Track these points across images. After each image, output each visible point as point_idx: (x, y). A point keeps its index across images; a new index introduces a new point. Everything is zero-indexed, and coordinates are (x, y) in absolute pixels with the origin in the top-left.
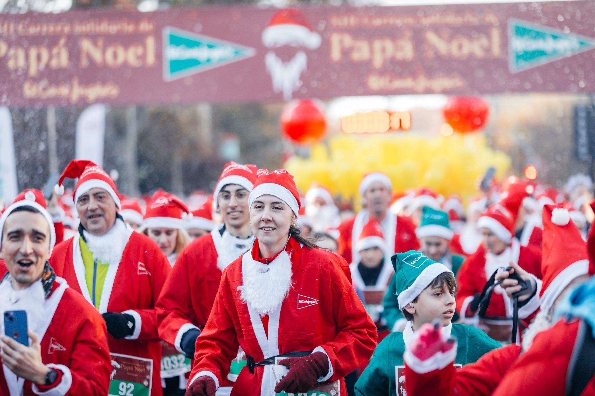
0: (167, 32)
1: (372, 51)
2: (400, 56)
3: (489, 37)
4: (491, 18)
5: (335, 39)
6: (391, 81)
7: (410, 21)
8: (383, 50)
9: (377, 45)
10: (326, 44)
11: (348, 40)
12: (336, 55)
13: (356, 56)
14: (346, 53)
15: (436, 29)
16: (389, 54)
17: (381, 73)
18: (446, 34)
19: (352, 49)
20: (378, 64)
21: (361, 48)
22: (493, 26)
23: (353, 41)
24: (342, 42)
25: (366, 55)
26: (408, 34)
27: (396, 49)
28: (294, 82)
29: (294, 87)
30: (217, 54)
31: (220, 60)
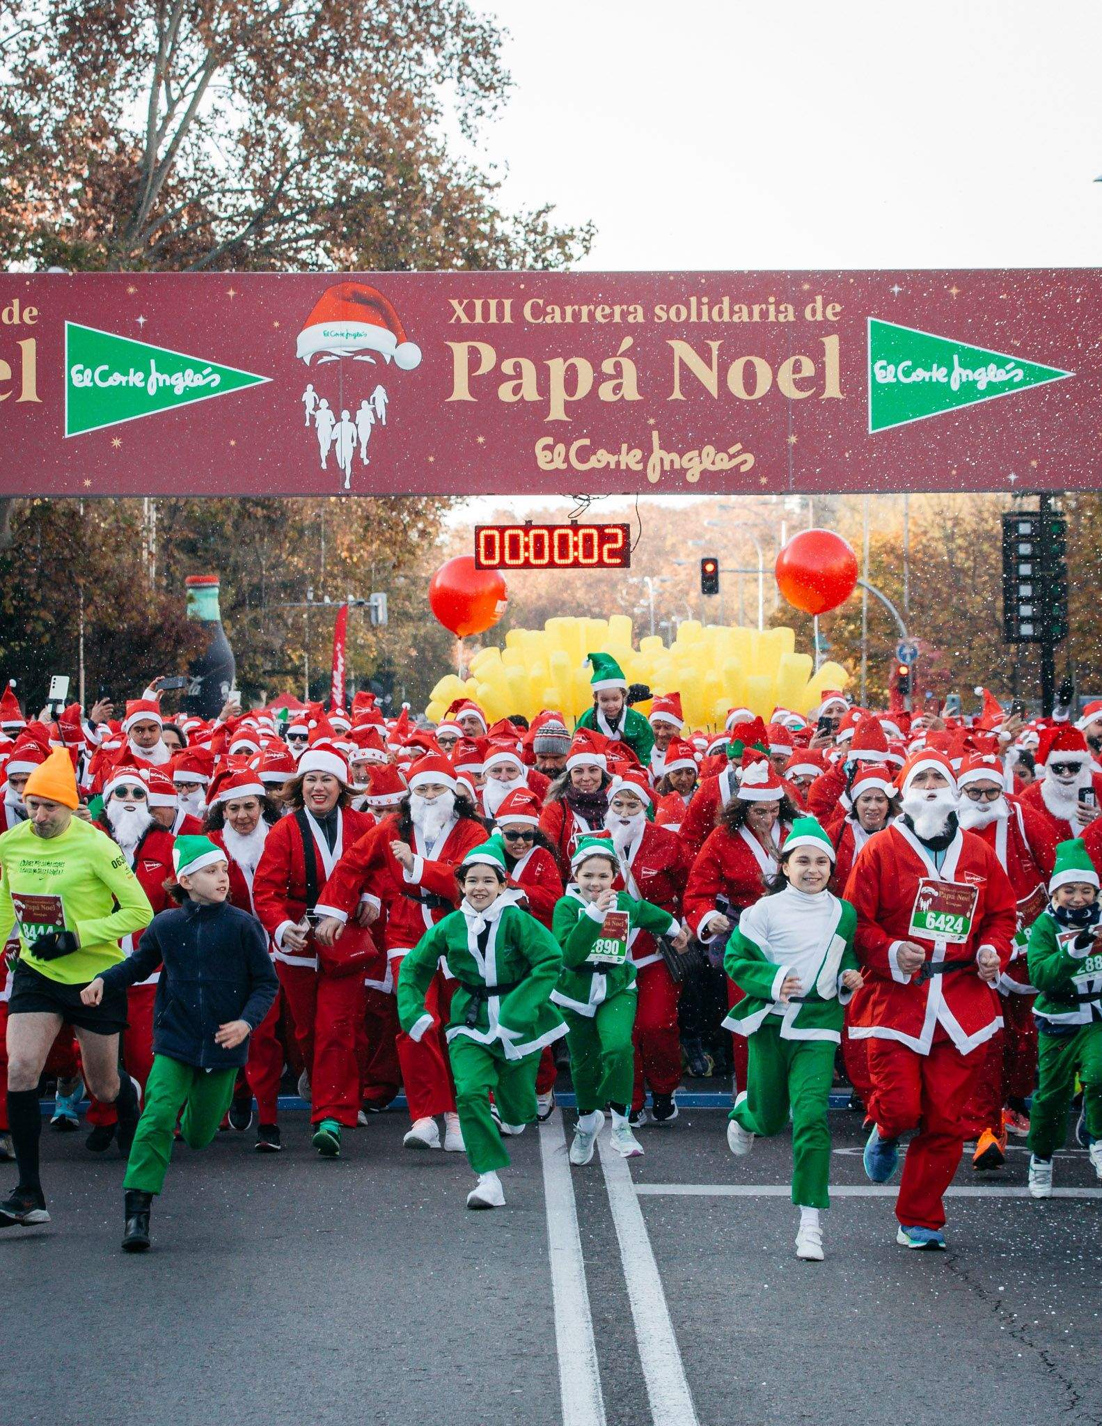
1: (544, 385)
2: (607, 393)
3: (818, 355)
4: (821, 310)
5: (460, 351)
6: (583, 455)
7: (637, 316)
8: (571, 382)
9: (557, 367)
11: (488, 356)
12: (461, 392)
13: (505, 393)
14: (484, 386)
15: (698, 336)
16: (583, 390)
17: (562, 433)
18: (715, 345)
19: (497, 376)
20: (557, 412)
21: (519, 375)
22: (826, 327)
23: (500, 359)
24: (474, 360)
25: (530, 393)
26: (627, 342)
27: (600, 378)
28: (357, 451)
29: (356, 460)
30: (183, 381)
31: (190, 392)
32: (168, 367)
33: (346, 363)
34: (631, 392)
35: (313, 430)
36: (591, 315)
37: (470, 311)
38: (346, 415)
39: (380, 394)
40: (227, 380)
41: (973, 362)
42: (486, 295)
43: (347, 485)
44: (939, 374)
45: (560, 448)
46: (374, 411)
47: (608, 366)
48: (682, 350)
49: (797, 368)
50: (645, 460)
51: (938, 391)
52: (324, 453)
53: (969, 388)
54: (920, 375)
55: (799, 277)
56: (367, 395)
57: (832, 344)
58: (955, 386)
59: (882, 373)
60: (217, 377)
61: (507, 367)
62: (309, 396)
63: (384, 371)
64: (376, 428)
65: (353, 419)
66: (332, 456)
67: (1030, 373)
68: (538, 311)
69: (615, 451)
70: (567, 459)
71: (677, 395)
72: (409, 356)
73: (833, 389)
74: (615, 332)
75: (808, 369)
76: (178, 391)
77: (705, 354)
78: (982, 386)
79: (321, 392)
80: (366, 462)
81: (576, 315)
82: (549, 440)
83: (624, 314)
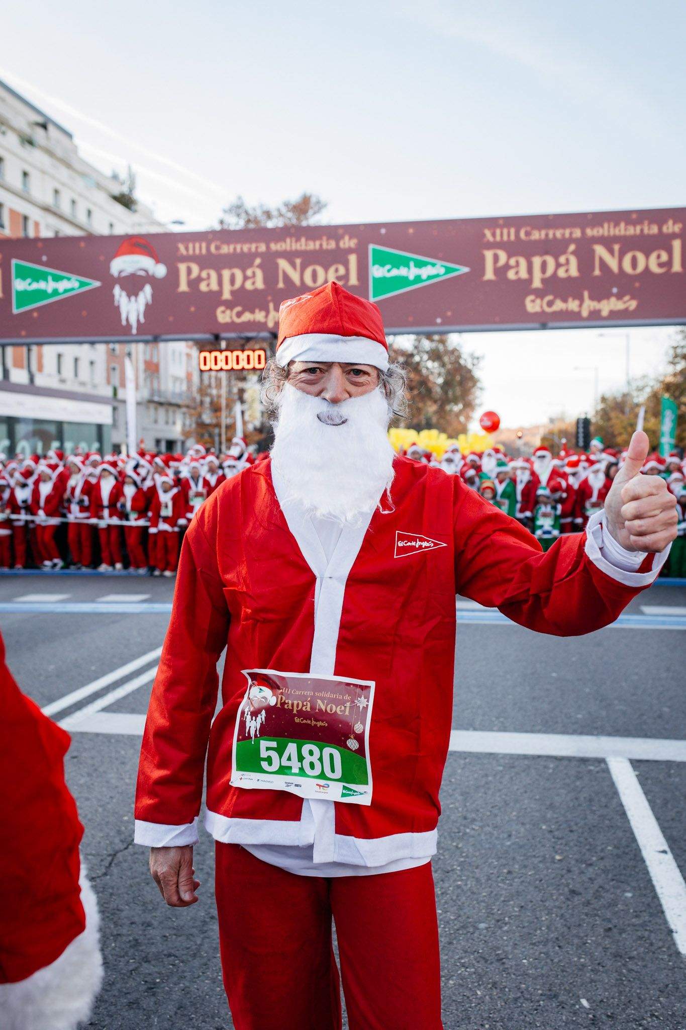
0: (14, 262)
1: (220, 283)
2: (249, 286)
3: (346, 265)
4: (348, 243)
5: (183, 267)
6: (239, 315)
7: (262, 248)
8: (232, 281)
9: (226, 274)
10: (173, 274)
11: (195, 269)
12: (183, 287)
13: (203, 287)
14: (194, 283)
15: (290, 256)
16: (238, 284)
17: (229, 305)
18: (298, 261)
19: (199, 279)
20: (227, 295)
21: (209, 277)
22: (350, 251)
23: (201, 269)
24: (189, 271)
25: (214, 287)
26: (258, 261)
27: (246, 278)
28: (138, 316)
29: (138, 321)
30: (63, 286)
31: (66, 291)
32: (57, 279)
33: (133, 276)
34: (260, 285)
35: (118, 307)
36: (242, 249)
37: (187, 249)
38: (133, 298)
39: (148, 289)
40: (82, 284)
41: (419, 265)
42: (194, 241)
43: (134, 331)
44: (402, 272)
45: (228, 312)
46: (146, 297)
47: (249, 273)
48: (283, 264)
49: (337, 270)
50: (267, 316)
51: (404, 281)
52: (124, 317)
53: (418, 279)
54: (395, 272)
55: (336, 227)
56: (141, 288)
57: (353, 259)
58: (411, 277)
59: (377, 272)
60: (77, 285)
61: (204, 274)
62: (117, 290)
63: (150, 279)
64: (147, 305)
65: (136, 301)
66: (127, 320)
67: (448, 270)
68: (218, 248)
69: (253, 312)
70: (231, 317)
71: (281, 285)
72: (160, 271)
73: (353, 280)
74: (252, 256)
75: (342, 271)
76: (61, 290)
77: (294, 266)
78: (424, 277)
79: (123, 288)
80: (142, 320)
81: (235, 249)
82: (221, 309)
83: (257, 248)
